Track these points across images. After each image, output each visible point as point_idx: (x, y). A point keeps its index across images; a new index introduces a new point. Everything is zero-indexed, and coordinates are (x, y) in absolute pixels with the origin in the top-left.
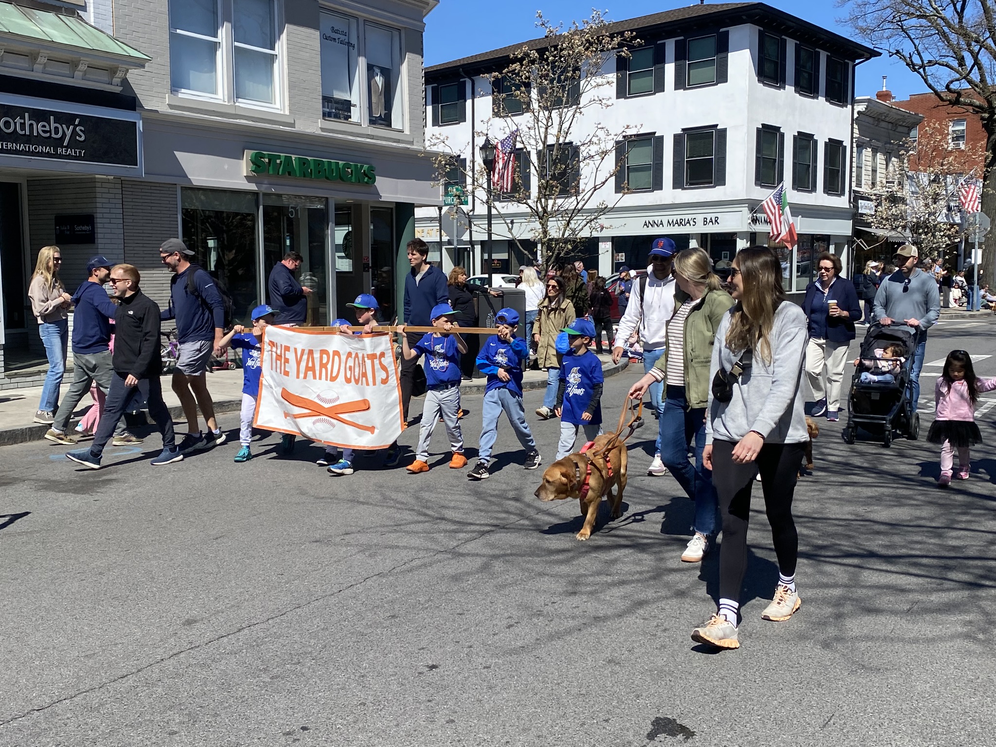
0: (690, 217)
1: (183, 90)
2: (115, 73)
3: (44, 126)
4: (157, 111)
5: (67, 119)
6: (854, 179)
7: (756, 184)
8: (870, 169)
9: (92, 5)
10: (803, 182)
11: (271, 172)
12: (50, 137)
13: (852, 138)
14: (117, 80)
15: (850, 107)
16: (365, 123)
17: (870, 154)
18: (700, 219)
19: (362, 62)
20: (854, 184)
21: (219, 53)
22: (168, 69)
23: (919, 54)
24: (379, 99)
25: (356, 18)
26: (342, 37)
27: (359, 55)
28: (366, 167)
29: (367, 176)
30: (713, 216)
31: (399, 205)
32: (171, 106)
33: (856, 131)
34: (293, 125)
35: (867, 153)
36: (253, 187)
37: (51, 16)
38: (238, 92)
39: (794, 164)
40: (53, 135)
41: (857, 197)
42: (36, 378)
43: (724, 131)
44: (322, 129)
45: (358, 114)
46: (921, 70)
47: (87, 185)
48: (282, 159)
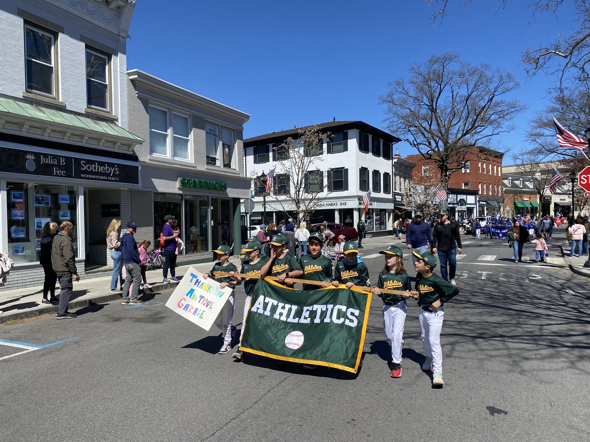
0: (335, 202)
1: (154, 153)
2: (131, 146)
3: (103, 168)
4: (145, 162)
5: (112, 165)
6: (394, 188)
7: (360, 190)
8: (399, 183)
9: (120, 119)
10: (376, 189)
11: (188, 186)
12: (105, 172)
13: (392, 172)
14: (131, 149)
15: (391, 160)
16: (222, 167)
17: (399, 178)
18: (339, 203)
19: (221, 143)
20: (394, 189)
21: (168, 139)
22: (149, 145)
23: (416, 140)
24: (227, 157)
25: (218, 125)
26: (213, 133)
27: (219, 140)
28: (223, 184)
29: (223, 187)
30: (344, 202)
31: (234, 199)
32: (150, 160)
33: (394, 169)
34: (196, 167)
35: (398, 177)
36: (181, 192)
37: (104, 123)
38: (175, 154)
39: (373, 182)
40: (107, 172)
41: (395, 194)
42: (97, 274)
43: (347, 169)
44: (207, 169)
45: (219, 163)
46: (417, 146)
47: (117, 192)
48: (193, 181)
